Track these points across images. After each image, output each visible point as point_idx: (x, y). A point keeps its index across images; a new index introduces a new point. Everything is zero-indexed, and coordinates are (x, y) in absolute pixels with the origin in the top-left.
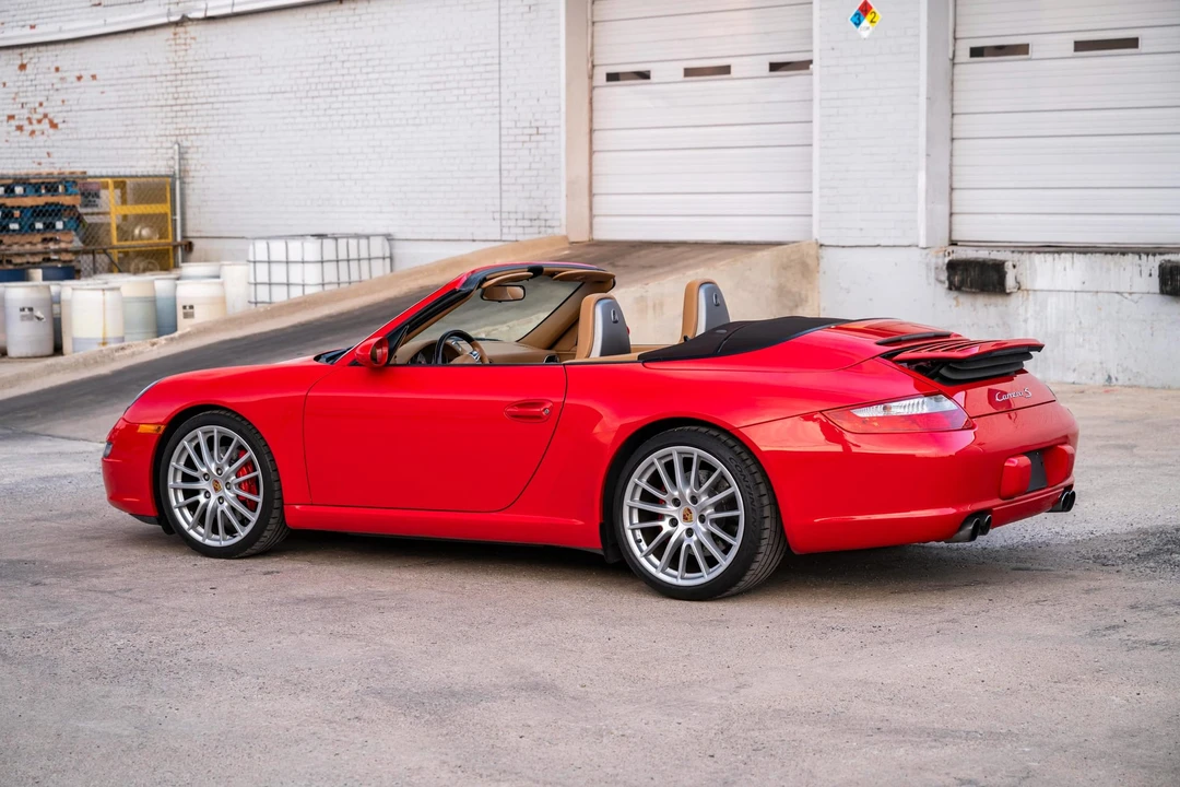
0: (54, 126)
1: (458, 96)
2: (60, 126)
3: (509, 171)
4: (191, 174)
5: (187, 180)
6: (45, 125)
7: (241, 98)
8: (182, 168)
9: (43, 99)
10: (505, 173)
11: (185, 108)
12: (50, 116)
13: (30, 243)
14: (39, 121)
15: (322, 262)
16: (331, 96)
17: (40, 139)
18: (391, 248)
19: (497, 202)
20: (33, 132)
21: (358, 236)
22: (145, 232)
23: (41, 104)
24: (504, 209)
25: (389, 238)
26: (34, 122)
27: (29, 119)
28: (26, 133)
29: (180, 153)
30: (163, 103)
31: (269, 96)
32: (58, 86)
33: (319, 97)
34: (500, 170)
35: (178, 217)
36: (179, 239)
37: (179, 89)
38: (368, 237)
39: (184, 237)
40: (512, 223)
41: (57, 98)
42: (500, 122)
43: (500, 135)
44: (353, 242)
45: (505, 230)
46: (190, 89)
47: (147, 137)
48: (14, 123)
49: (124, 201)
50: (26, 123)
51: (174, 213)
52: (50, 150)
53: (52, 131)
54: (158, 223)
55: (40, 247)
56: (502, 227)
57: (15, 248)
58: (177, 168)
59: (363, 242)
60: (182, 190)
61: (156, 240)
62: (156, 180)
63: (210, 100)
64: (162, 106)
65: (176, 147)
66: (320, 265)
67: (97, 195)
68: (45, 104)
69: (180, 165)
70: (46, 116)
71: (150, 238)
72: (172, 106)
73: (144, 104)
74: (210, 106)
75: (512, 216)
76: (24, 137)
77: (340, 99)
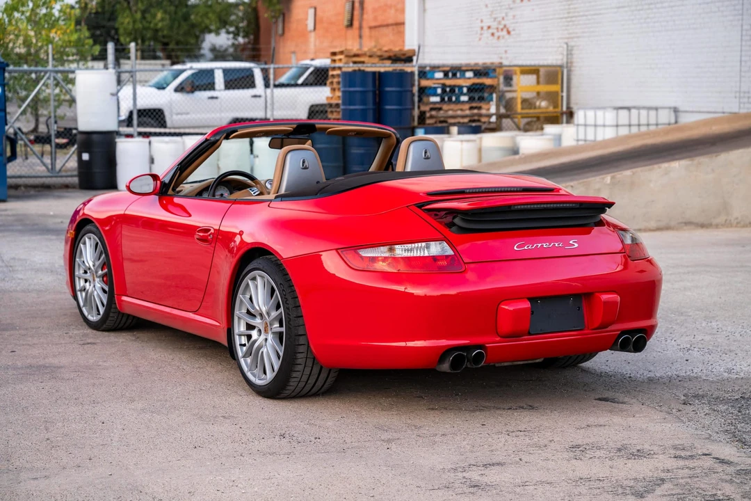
0: (509, 32)
1: (718, 8)
2: (512, 33)
3: (746, 62)
4: (574, 64)
5: (572, 69)
6: (505, 33)
7: (602, 12)
8: (569, 61)
9: (504, 15)
10: (743, 64)
11: (574, 19)
12: (508, 26)
13: (462, 110)
14: (502, 30)
15: (617, 126)
16: (649, 9)
17: (502, 41)
18: (676, 117)
19: (738, 84)
20: (499, 38)
21: (649, 108)
22: (544, 104)
23: (503, 19)
24: (742, 90)
25: (676, 110)
26: (500, 30)
27: (497, 29)
28: (496, 37)
29: (568, 50)
30: (562, 16)
31: (616, 10)
32: (511, 6)
33: (642, 10)
34: (741, 61)
35: (565, 94)
36: (565, 109)
37: (572, 6)
38: (657, 109)
39: (568, 107)
40: (746, 100)
41: (511, 14)
42: (742, 26)
43: (742, 36)
44: (644, 113)
45: (742, 105)
46: (576, 6)
47: (553, 39)
48: (491, 31)
49: (538, 82)
50: (495, 31)
51: (562, 91)
52: (507, 49)
53: (507, 36)
54: (553, 98)
55: (468, 112)
56: (740, 103)
57: (450, 113)
58: (565, 60)
59: (653, 113)
60: (569, 76)
61: (551, 109)
62: (554, 69)
63: (587, 13)
64: (562, 18)
65: (565, 46)
66: (615, 128)
67: (511, 79)
68: (506, 18)
69: (567, 59)
70: (505, 26)
71: (547, 108)
72: (566, 18)
73: (551, 17)
74: (584, 18)
75: (747, 95)
76: (494, 40)
77: (654, 10)
